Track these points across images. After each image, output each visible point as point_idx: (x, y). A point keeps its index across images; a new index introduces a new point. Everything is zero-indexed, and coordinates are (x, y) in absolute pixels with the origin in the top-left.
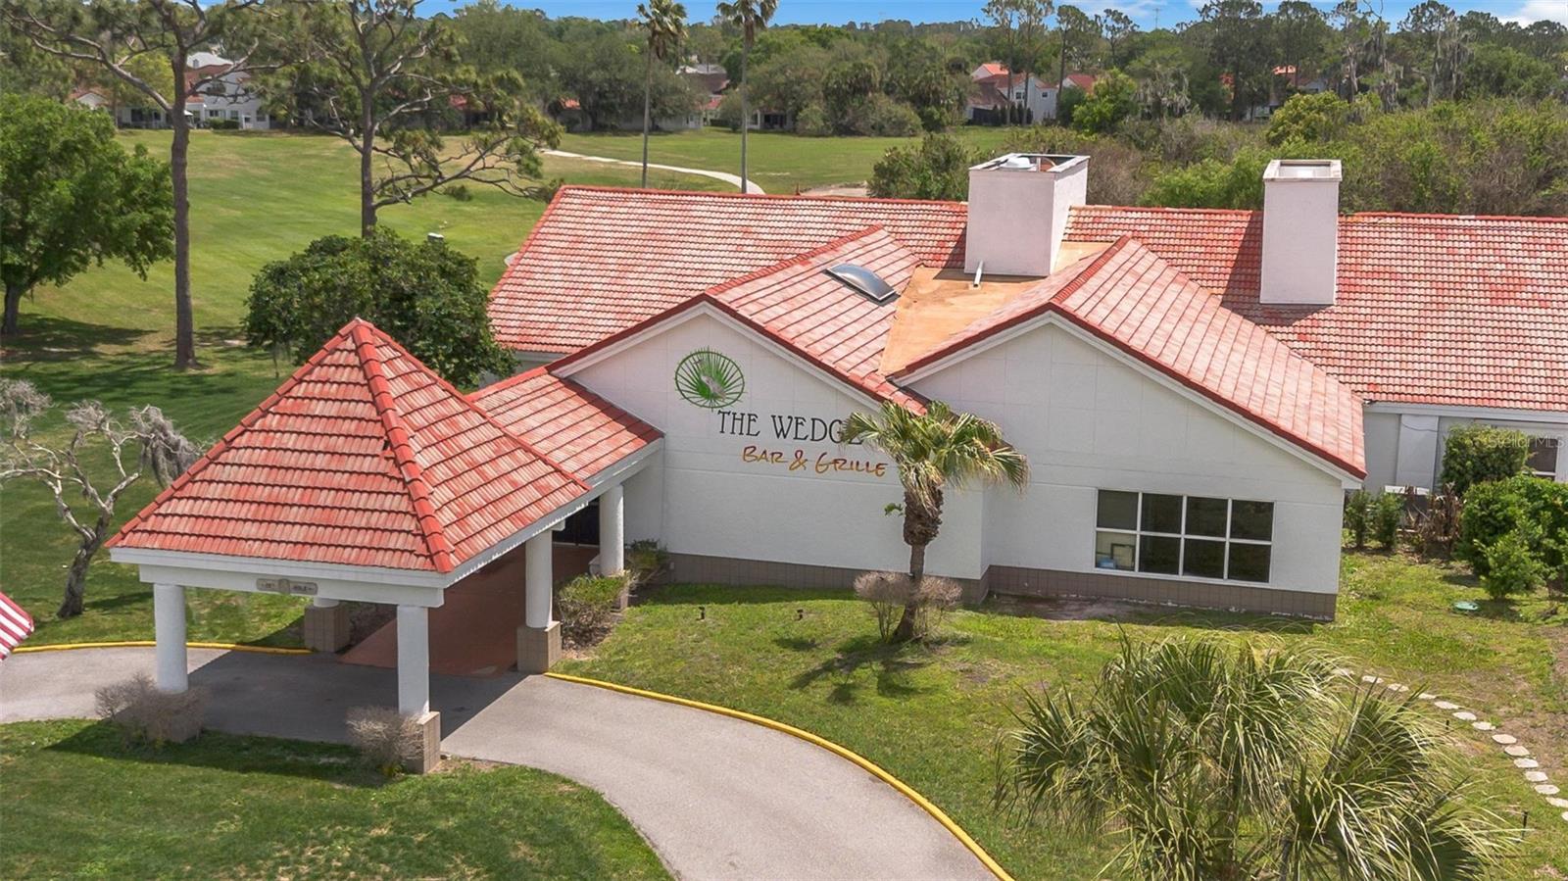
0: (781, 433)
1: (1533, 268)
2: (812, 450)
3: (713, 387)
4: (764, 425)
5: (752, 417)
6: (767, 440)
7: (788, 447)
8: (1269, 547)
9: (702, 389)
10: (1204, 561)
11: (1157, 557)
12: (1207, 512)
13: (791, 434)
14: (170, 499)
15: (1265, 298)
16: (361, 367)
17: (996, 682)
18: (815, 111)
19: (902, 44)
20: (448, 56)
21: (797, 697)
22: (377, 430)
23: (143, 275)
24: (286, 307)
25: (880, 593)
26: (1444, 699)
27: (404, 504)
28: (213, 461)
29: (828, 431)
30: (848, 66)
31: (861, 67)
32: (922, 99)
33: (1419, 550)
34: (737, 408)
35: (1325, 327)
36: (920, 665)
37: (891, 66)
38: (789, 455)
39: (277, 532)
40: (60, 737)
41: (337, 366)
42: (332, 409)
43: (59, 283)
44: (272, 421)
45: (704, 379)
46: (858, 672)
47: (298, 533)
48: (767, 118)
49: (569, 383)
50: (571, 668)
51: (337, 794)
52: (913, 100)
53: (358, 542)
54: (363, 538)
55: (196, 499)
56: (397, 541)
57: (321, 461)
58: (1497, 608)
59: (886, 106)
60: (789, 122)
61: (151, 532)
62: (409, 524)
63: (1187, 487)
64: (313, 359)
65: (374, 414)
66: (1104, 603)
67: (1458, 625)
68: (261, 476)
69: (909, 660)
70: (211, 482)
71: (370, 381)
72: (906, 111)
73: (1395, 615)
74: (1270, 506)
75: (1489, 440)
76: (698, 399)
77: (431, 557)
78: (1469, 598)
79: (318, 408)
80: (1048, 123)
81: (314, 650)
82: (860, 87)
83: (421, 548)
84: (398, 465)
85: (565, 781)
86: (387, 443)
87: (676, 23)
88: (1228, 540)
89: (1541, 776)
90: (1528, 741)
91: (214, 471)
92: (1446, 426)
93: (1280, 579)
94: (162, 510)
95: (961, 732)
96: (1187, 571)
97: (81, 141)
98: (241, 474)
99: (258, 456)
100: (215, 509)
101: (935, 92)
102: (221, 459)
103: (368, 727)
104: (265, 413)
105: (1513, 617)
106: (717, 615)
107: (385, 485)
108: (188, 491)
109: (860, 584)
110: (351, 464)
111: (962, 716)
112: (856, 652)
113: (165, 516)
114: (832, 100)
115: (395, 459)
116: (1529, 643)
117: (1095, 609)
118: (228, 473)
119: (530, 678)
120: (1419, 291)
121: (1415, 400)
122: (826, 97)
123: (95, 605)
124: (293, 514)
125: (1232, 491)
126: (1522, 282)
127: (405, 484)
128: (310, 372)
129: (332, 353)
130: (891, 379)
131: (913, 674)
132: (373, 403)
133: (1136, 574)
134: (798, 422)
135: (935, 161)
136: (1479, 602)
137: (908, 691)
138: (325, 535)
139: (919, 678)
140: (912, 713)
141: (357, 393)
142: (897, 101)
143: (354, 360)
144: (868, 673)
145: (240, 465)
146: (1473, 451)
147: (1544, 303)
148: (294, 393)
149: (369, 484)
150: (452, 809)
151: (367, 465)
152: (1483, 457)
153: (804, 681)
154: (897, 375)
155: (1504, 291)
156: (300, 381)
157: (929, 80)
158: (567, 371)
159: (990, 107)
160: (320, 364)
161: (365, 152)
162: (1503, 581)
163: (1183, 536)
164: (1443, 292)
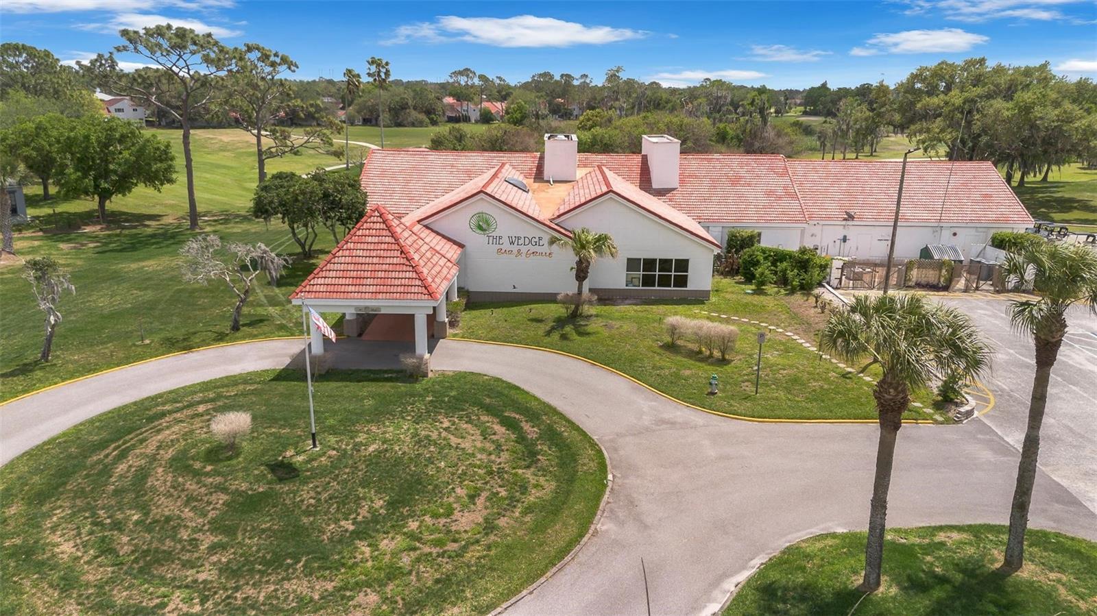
0: (512, 243)
1: (743, 172)
2: (524, 249)
3: (485, 226)
4: (505, 240)
5: (500, 238)
6: (506, 245)
7: (515, 248)
8: (687, 276)
9: (480, 227)
10: (664, 281)
11: (648, 281)
12: (665, 264)
13: (516, 243)
14: (314, 278)
15: (655, 186)
16: (384, 222)
17: (617, 328)
18: (385, 117)
19: (418, 89)
20: (288, 95)
21: (547, 340)
22: (397, 247)
23: (159, 191)
24: (272, 202)
25: (567, 300)
26: (762, 322)
27: (414, 275)
28: (329, 262)
29: (530, 241)
30: (398, 99)
31: (404, 99)
32: (428, 112)
33: (722, 274)
34: (493, 234)
35: (677, 196)
36: (587, 325)
37: (414, 98)
38: (515, 251)
39: (363, 289)
40: (272, 376)
41: (374, 223)
42: (376, 240)
43: (124, 195)
44: (351, 245)
45: (481, 223)
46: (565, 329)
47: (372, 289)
48: (364, 120)
49: (427, 227)
50: (455, 335)
51: (402, 387)
52: (425, 112)
53: (399, 291)
54: (402, 289)
55: (325, 278)
56: (416, 289)
57: (375, 261)
58: (759, 291)
59: (415, 115)
60: (374, 122)
61: (309, 292)
62: (418, 282)
63: (658, 255)
64: (363, 220)
65: (393, 241)
66: (630, 299)
67: (749, 298)
68: (351, 267)
69: (582, 323)
70: (330, 271)
71: (389, 228)
72: (423, 117)
73: (728, 296)
74: (687, 261)
75: (746, 233)
76: (479, 231)
77: (430, 294)
78: (749, 288)
79: (370, 239)
80: (477, 122)
81: (348, 336)
82: (404, 107)
83: (426, 292)
84: (408, 260)
85: (486, 375)
86: (402, 252)
87: (358, 81)
88: (673, 273)
89: (808, 345)
90: (798, 334)
91: (330, 266)
92: (726, 230)
93: (691, 286)
94: (312, 283)
95: (614, 346)
96: (659, 286)
97: (131, 133)
98: (342, 267)
99: (348, 260)
100: (334, 281)
101: (434, 109)
102: (332, 261)
103: (410, 361)
104: (347, 242)
105: (766, 294)
106: (499, 313)
107: (405, 268)
108: (320, 275)
109: (559, 297)
110: (388, 261)
111: (612, 341)
112: (560, 322)
113: (313, 285)
114: (393, 112)
115: (407, 258)
116: (776, 302)
117: (627, 302)
118: (336, 267)
119: (441, 340)
120: (706, 181)
121: (714, 221)
122: (390, 111)
123: (244, 325)
124: (369, 281)
125: (674, 255)
126: (741, 178)
127: (413, 267)
128: (362, 225)
129: (370, 217)
130: (551, 220)
131: (586, 328)
132: (392, 237)
133: (641, 288)
134: (519, 238)
135: (456, 137)
136: (752, 290)
137: (588, 334)
138: (384, 289)
139: (589, 329)
140: (593, 341)
141: (384, 233)
142: (419, 113)
143: (380, 220)
144: (568, 329)
145: (341, 264)
146: (739, 238)
147: (749, 185)
148: (357, 234)
149: (398, 268)
150: (452, 388)
151: (395, 261)
152: (743, 240)
153: (548, 333)
154: (554, 219)
155: (736, 181)
156: (359, 229)
157: (431, 104)
158: (426, 222)
159: (454, 115)
160: (366, 222)
161: (258, 136)
162: (762, 282)
163: (657, 273)
164: (714, 183)
